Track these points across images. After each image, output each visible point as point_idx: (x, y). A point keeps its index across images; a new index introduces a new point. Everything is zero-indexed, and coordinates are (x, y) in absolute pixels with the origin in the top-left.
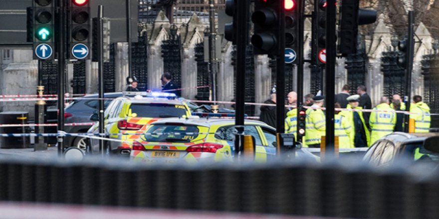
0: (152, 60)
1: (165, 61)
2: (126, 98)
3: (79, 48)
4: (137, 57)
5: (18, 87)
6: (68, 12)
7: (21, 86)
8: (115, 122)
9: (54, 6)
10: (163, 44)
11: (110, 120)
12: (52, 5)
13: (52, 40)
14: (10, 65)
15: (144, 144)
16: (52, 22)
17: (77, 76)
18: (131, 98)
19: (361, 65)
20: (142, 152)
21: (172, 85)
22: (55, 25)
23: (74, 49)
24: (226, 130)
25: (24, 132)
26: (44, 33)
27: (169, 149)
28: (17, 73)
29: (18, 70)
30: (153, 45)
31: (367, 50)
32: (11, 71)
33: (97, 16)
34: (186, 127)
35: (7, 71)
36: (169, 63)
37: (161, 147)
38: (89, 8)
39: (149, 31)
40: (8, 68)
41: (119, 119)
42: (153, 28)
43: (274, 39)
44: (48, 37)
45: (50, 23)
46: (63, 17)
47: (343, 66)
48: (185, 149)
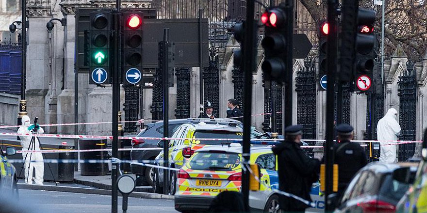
0: (224, 85)
1: (235, 87)
2: (191, 125)
3: (132, 72)
4: (210, 82)
5: (102, 112)
6: (123, 35)
7: (105, 111)
8: (180, 149)
9: (109, 29)
10: (234, 69)
11: (176, 147)
12: (108, 28)
13: (107, 64)
14: (95, 90)
15: (189, 173)
16: (107, 46)
17: (156, 101)
18: (195, 125)
19: (413, 93)
20: (187, 180)
21: (236, 112)
22: (110, 48)
23: (128, 74)
24: (266, 159)
25: (102, 158)
26: (100, 56)
27: (212, 178)
28: (101, 98)
29: (102, 95)
30: (225, 70)
31: (418, 77)
32: (95, 96)
33: (162, 40)
34: (229, 155)
35: (92, 96)
36: (239, 89)
37: (204, 175)
38: (142, 32)
39: (220, 55)
40: (93, 93)
41: (184, 146)
42: (225, 52)
43: (282, 66)
44: (104, 61)
45: (105, 47)
46: (118, 40)
47: (397, 94)
48: (227, 178)
